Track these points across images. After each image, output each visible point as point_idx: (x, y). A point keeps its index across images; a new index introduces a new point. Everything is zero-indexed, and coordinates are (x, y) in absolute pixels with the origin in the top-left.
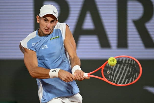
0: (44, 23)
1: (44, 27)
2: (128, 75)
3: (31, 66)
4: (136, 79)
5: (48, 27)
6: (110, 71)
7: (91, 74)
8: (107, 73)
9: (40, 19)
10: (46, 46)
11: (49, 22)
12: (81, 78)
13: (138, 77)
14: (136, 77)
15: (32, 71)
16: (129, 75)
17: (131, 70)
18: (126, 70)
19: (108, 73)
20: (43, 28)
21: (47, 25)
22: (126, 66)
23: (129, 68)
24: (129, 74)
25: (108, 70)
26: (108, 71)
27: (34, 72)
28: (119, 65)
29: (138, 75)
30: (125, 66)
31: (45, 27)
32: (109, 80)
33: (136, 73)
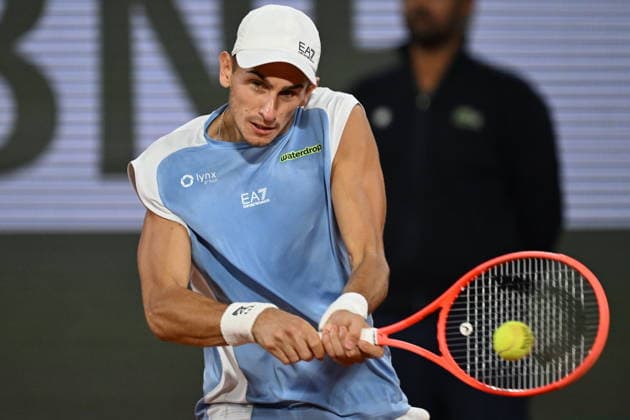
0: (251, 93)
1: (246, 114)
2: (545, 347)
3: (156, 280)
4: (578, 364)
5: (265, 114)
6: (472, 323)
7: (391, 336)
8: (458, 330)
9: (234, 71)
10: (260, 195)
11: (273, 93)
12: (345, 349)
13: (586, 356)
14: (578, 357)
15: (156, 311)
16: (552, 347)
17: (561, 324)
18: (543, 319)
19: (463, 331)
20: (242, 114)
21: (262, 106)
22: (546, 299)
23: (557, 310)
24: (551, 340)
25: (465, 319)
26: (468, 325)
27: (160, 315)
28: (516, 295)
29: (589, 345)
30: (539, 300)
31: (254, 113)
32: (464, 368)
33: (583, 338)
